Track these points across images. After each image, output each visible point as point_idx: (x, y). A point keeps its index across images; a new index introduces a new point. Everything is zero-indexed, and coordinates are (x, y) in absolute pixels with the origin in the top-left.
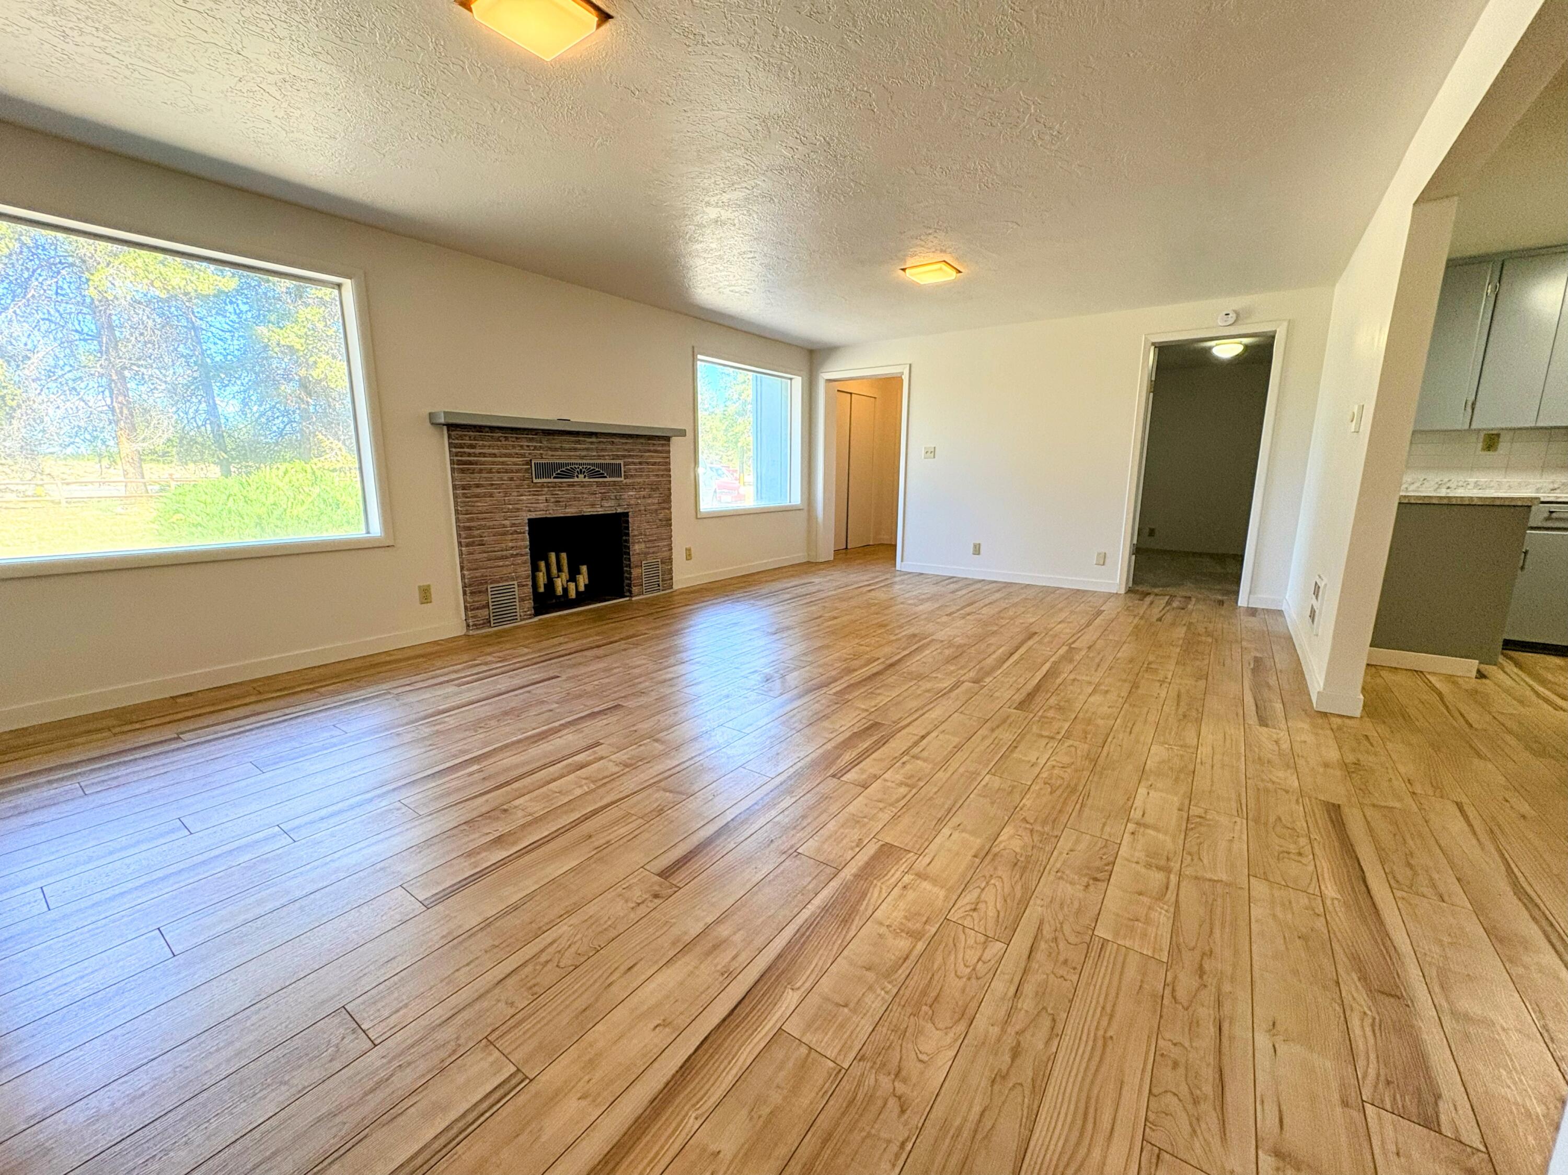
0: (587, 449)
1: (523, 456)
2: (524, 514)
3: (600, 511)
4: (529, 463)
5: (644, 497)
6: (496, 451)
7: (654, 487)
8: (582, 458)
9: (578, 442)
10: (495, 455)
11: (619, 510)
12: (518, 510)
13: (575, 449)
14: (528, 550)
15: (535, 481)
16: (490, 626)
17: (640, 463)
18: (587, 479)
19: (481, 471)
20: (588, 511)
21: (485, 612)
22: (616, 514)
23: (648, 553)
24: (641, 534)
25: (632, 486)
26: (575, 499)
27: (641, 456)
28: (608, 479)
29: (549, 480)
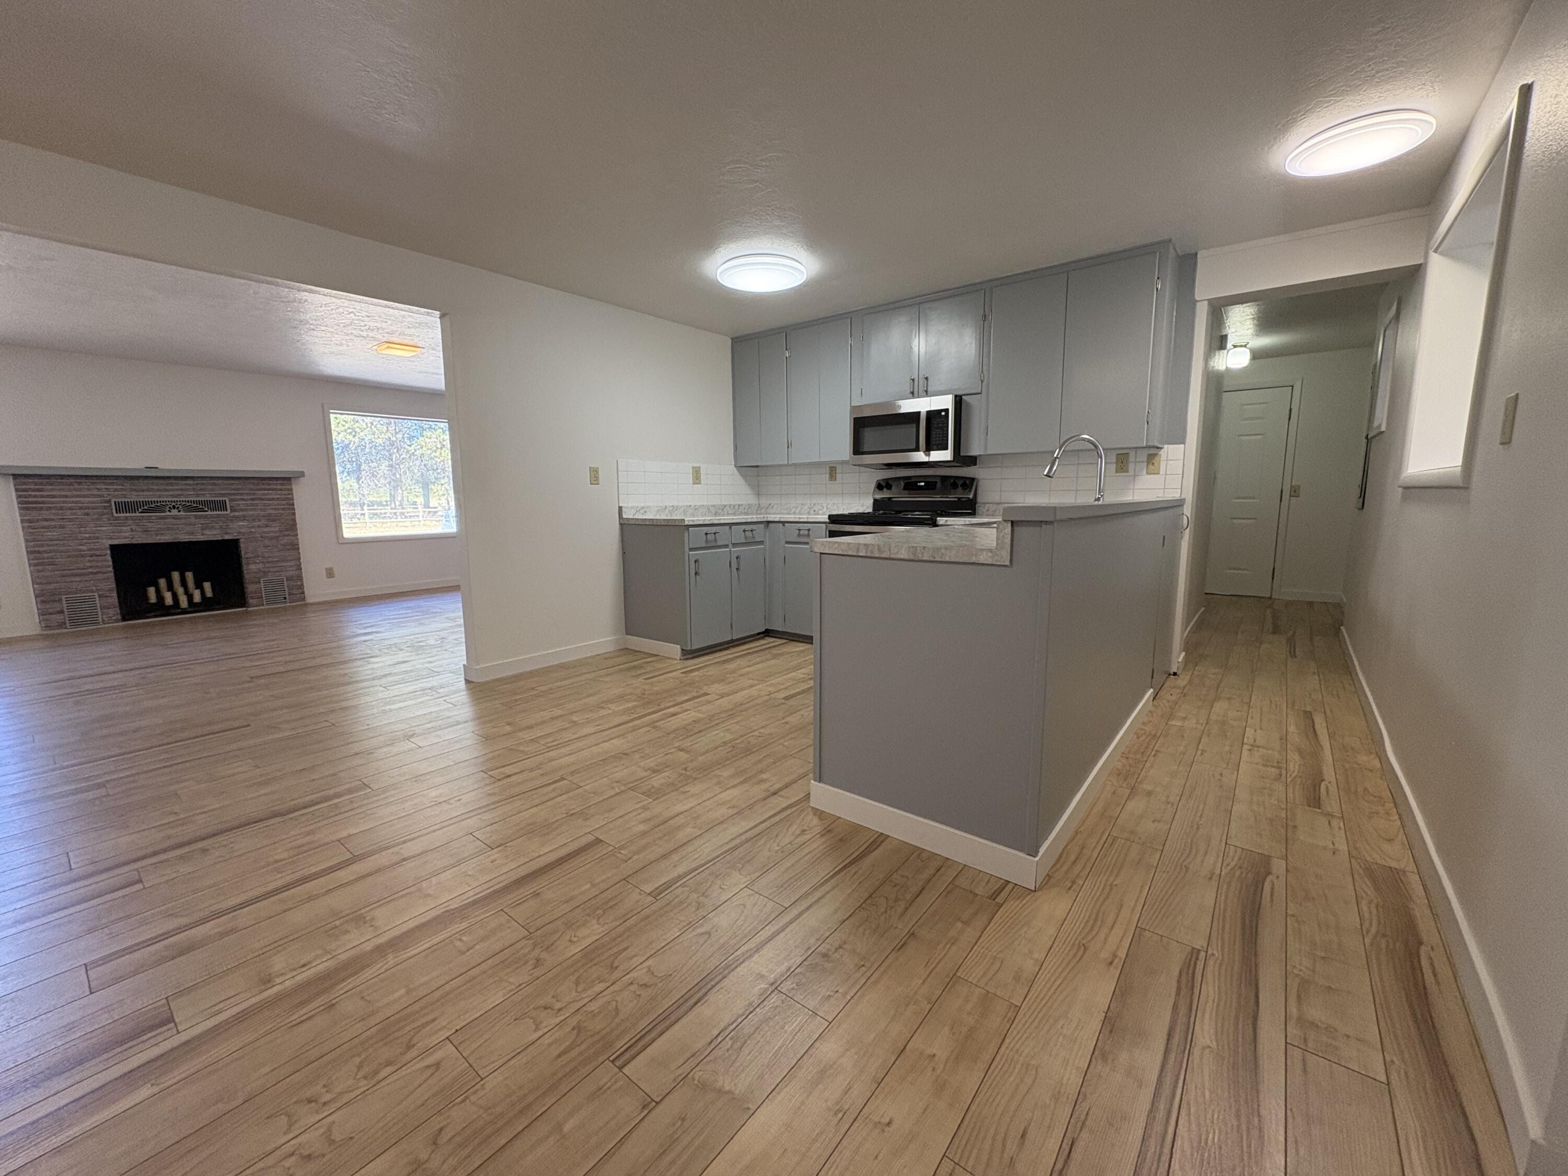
0: (182, 490)
1: (99, 496)
2: (104, 541)
3: (201, 538)
4: (109, 501)
5: (259, 526)
6: (67, 493)
7: (271, 519)
8: (177, 496)
9: (172, 484)
10: (66, 496)
11: (227, 537)
12: (97, 538)
13: (166, 490)
14: (111, 569)
15: (115, 515)
16: (66, 628)
17: (252, 499)
18: (182, 513)
19: (50, 508)
20: (184, 538)
21: (60, 617)
22: (223, 540)
23: (269, 572)
24: (258, 556)
25: (244, 518)
26: (168, 529)
27: (254, 494)
28: (209, 513)
29: (134, 514)
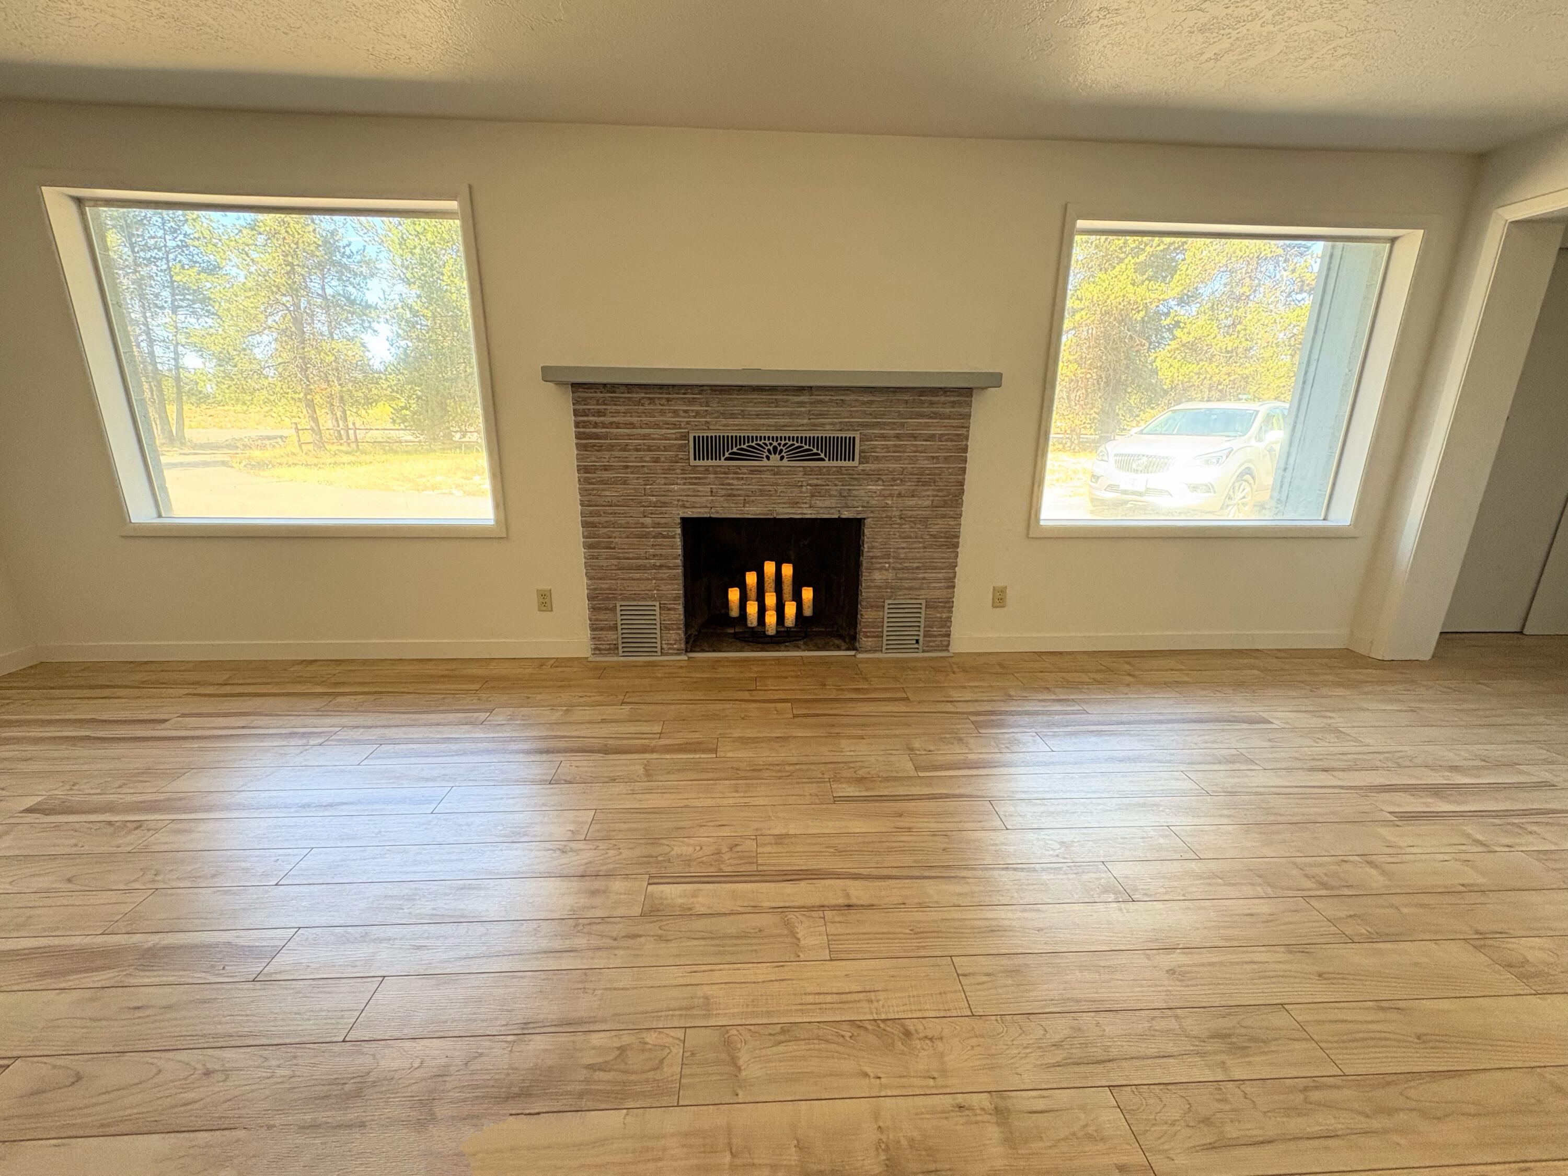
0: (791, 415)
1: (675, 426)
2: (674, 511)
3: (809, 514)
4: (685, 437)
5: (900, 495)
6: (635, 420)
7: (924, 479)
8: (780, 428)
9: (776, 403)
10: (632, 425)
11: (846, 514)
12: (665, 504)
13: (768, 415)
14: (679, 562)
15: (692, 462)
16: (617, 654)
17: (898, 437)
18: (785, 462)
19: (611, 448)
20: (784, 512)
21: (611, 635)
22: (840, 520)
23: (900, 588)
24: (888, 556)
25: (876, 476)
26: (762, 493)
27: (902, 425)
28: (826, 463)
29: (717, 463)
